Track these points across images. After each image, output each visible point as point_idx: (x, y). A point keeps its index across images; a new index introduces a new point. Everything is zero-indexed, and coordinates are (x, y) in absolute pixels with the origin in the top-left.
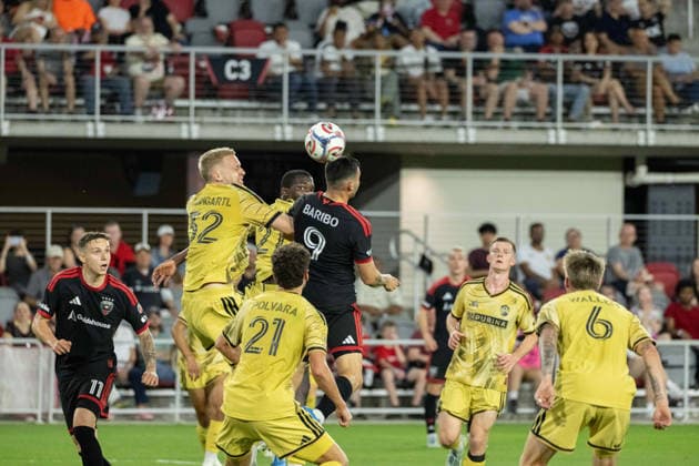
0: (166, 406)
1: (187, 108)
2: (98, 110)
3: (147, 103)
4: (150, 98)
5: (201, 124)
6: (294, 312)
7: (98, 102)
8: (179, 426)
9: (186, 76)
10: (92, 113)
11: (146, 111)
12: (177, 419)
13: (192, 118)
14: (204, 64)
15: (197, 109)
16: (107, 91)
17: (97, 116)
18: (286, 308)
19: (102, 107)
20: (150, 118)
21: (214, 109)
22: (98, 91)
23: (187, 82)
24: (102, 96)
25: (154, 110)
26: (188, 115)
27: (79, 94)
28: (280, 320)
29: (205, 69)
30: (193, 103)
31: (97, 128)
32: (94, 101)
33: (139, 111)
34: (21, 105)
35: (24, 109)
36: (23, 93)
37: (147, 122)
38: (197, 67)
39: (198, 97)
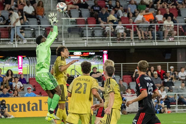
0: (174, 109)
1: (177, 38)
2: (156, 39)
3: (167, 37)
4: (168, 36)
5: (180, 41)
6: (89, 81)
7: (156, 37)
8: (177, 113)
9: (177, 30)
10: (154, 40)
11: (167, 39)
12: (177, 112)
13: (178, 40)
14: (180, 27)
15: (179, 38)
16: (157, 35)
17: (156, 41)
18: (87, 80)
19: (157, 38)
20: (168, 40)
21: (183, 38)
22: (156, 35)
23: (177, 32)
24: (157, 36)
25: (169, 38)
26: (177, 40)
27: (152, 35)
28: (85, 83)
29: (181, 28)
30: (178, 37)
31: (156, 43)
32: (155, 37)
33: (165, 39)
34: (137, 38)
35: (138, 39)
36: (137, 36)
37: (168, 41)
38: (179, 28)
39: (179, 35)
